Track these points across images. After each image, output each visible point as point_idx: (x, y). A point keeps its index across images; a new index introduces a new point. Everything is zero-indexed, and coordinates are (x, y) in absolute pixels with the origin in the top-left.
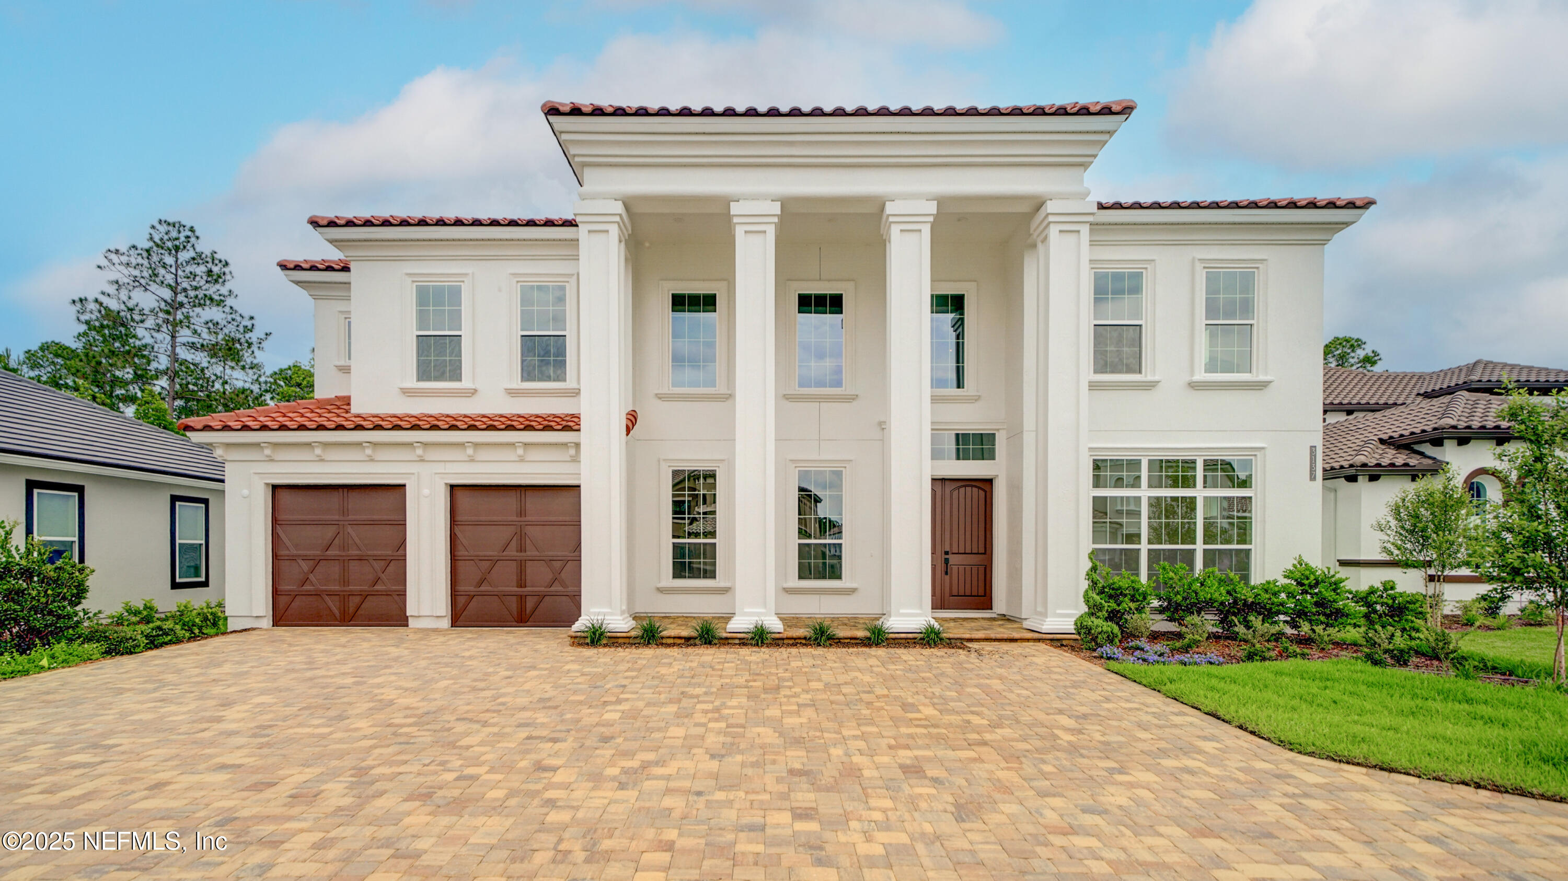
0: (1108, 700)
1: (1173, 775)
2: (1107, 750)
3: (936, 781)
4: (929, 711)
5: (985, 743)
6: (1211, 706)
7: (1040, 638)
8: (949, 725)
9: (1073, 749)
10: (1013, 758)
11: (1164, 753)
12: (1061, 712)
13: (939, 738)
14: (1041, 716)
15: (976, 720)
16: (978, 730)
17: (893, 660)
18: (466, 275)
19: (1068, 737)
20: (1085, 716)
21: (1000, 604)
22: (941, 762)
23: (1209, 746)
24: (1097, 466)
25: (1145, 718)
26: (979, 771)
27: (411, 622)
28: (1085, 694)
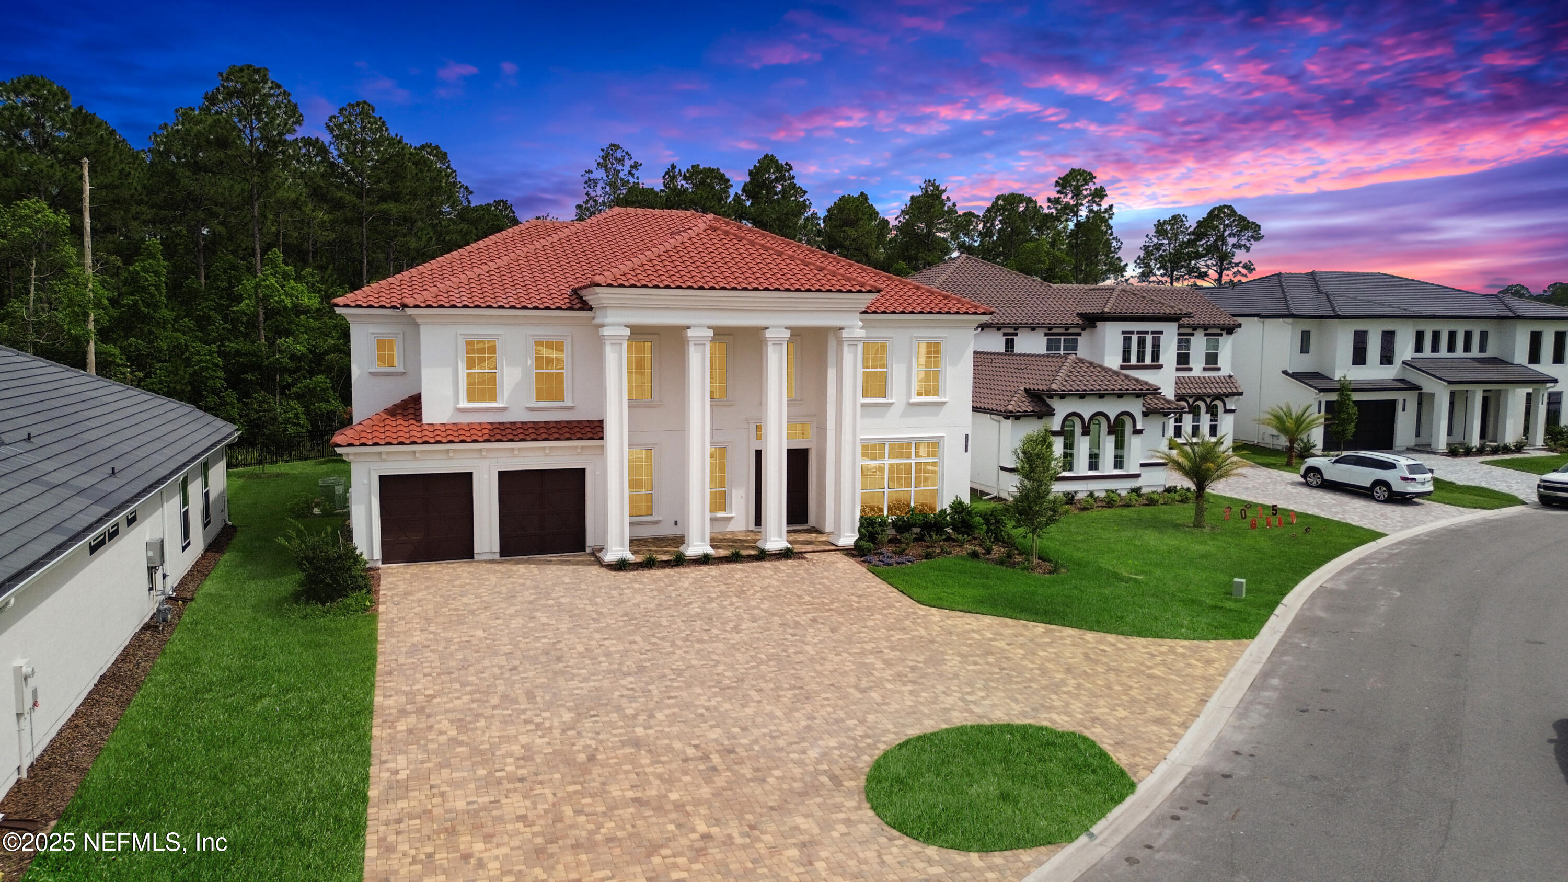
0: (868, 587)
1: (886, 615)
2: (868, 609)
3: (822, 623)
4: (808, 598)
5: (831, 610)
6: (902, 588)
7: (839, 550)
8: (818, 604)
9: (858, 609)
10: (841, 614)
11: (884, 608)
12: (853, 594)
13: (816, 609)
14: (846, 597)
15: (826, 601)
16: (827, 604)
17: (777, 570)
18: (499, 335)
19: (856, 605)
20: (861, 596)
21: (812, 521)
22: (821, 618)
23: (897, 605)
24: (864, 448)
25: (881, 595)
26: (833, 619)
27: (475, 556)
28: (862, 585)
